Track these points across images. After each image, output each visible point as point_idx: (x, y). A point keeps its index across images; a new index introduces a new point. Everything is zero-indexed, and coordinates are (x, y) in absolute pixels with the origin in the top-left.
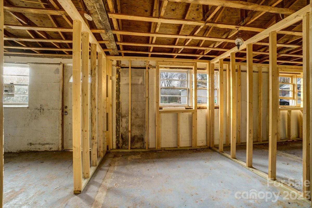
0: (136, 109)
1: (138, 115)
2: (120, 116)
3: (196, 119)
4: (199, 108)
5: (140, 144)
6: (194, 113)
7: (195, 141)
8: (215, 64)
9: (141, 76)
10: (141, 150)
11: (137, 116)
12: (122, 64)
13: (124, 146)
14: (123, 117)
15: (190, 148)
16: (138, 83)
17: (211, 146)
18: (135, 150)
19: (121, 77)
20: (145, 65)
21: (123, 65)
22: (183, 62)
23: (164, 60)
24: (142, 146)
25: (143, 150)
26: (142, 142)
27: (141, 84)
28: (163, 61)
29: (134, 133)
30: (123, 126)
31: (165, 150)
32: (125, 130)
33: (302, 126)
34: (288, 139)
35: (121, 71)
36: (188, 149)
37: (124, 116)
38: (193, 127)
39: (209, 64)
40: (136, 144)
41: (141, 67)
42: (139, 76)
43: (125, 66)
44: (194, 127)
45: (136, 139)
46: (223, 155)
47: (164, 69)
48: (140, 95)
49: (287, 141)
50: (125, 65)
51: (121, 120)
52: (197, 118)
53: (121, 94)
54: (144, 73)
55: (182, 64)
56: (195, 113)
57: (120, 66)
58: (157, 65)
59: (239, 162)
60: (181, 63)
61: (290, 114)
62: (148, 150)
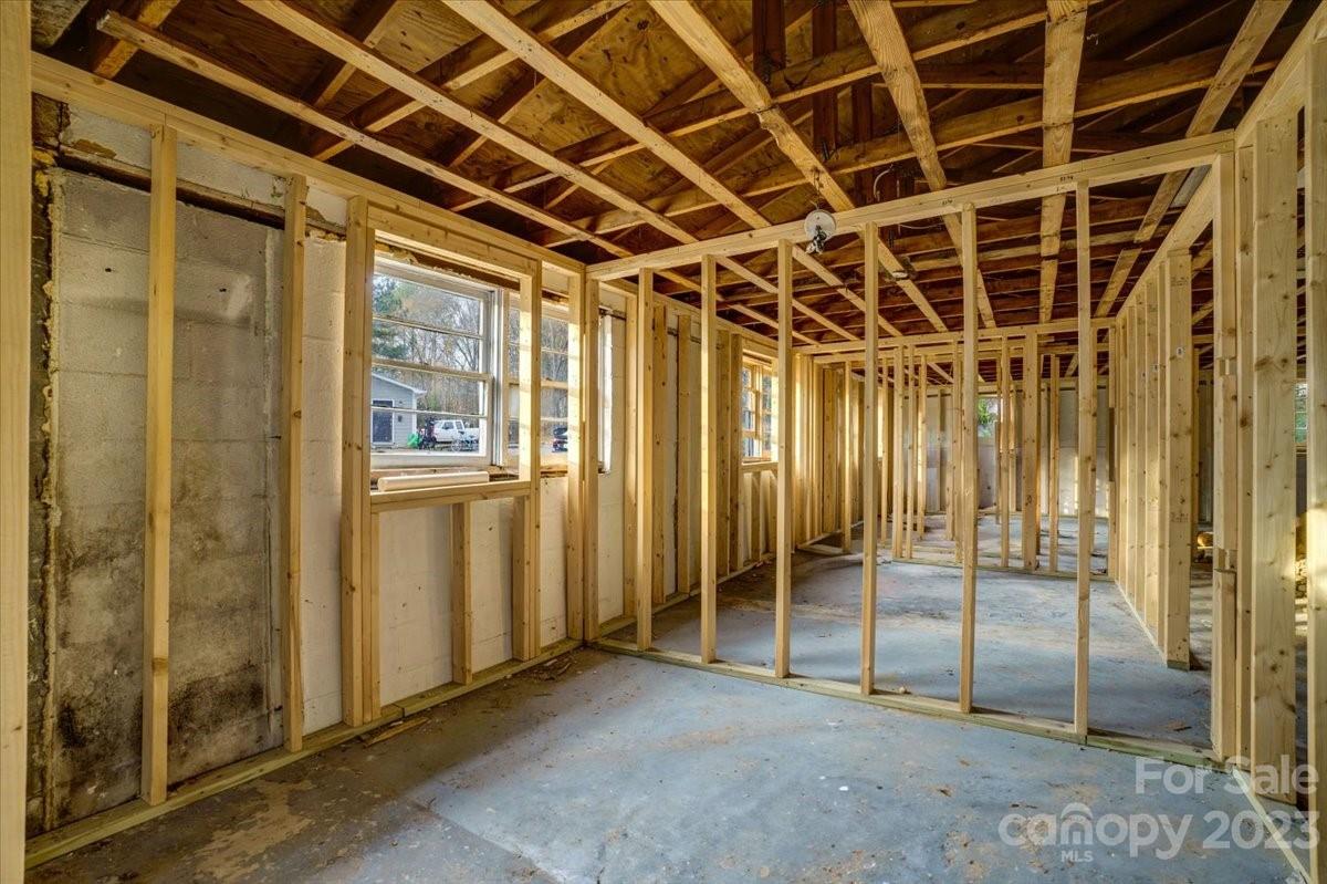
0: (205, 493)
1: (217, 538)
2: (46, 562)
3: (538, 527)
4: (547, 474)
5: (235, 729)
6: (528, 497)
7: (532, 627)
8: (601, 285)
9: (240, 266)
10: (254, 772)
11: (210, 544)
12: (76, 138)
13: (91, 790)
14: (81, 562)
15: (516, 669)
16: (221, 312)
17: (590, 636)
18: (210, 788)
19: (56, 235)
20: (279, 202)
21: (83, 145)
22: (489, 245)
23: (406, 208)
24: (254, 737)
25: (271, 766)
26: (252, 714)
27: (244, 322)
28: (397, 211)
29: (188, 664)
30: (79, 638)
31: (405, 718)
32: (102, 667)
33: (775, 518)
34: (754, 561)
35: (57, 191)
36: (509, 676)
37: (97, 557)
38: (526, 567)
39: (584, 281)
40: (205, 738)
41: (248, 205)
42: (225, 262)
43: (109, 163)
44: (528, 563)
45: (202, 711)
46: (660, 660)
47: (387, 257)
48: (230, 393)
49: (755, 567)
50: (111, 155)
51: (64, 593)
52: (542, 519)
53: (55, 378)
54: (262, 253)
55: (486, 252)
56: (533, 497)
57: (53, 142)
58: (362, 222)
59: (742, 670)
60: (481, 245)
61: (759, 483)
62: (306, 753)
